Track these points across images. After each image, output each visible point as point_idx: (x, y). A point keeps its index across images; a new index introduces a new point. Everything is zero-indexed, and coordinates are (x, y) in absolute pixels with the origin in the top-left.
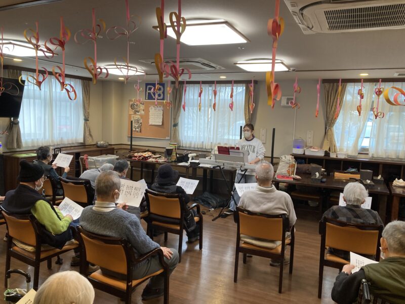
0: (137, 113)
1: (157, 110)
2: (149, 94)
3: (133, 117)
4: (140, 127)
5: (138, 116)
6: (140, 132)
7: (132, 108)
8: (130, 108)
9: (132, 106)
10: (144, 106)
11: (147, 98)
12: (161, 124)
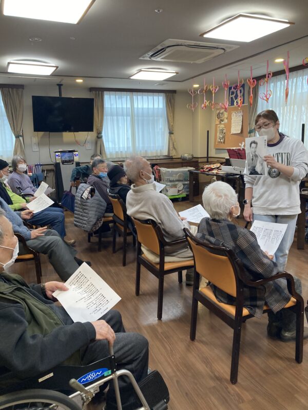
0: (222, 123)
1: (238, 116)
2: (232, 98)
4: (224, 137)
8: (217, 118)
9: (218, 116)
10: (227, 113)
11: (230, 104)
12: (239, 132)
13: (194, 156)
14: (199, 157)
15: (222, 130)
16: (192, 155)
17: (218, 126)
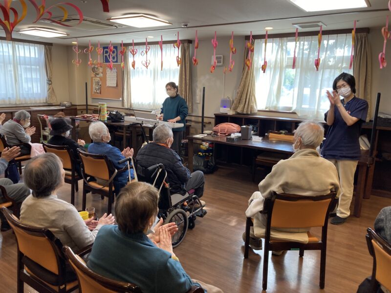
0: (97, 76)
1: (112, 73)
2: (106, 56)
4: (100, 89)
5: (98, 79)
6: (100, 93)
8: (92, 71)
10: (102, 68)
11: (104, 61)
12: (115, 85)
15: (98, 82)
16: (71, 103)
17: (94, 78)
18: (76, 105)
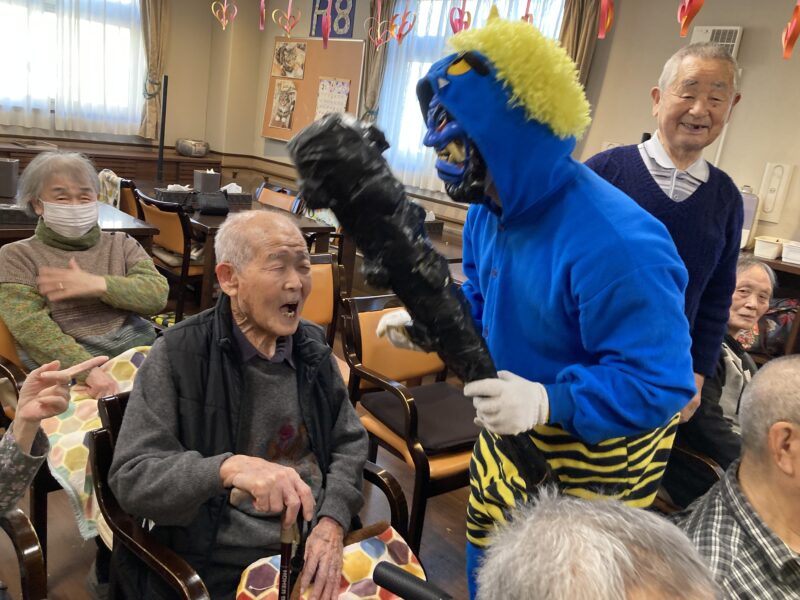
0: (289, 75)
2: (320, 17)
3: (280, 85)
4: (290, 113)
5: (290, 83)
6: (289, 127)
7: (278, 60)
8: (275, 61)
9: (280, 55)
10: (304, 54)
11: (313, 33)
13: (212, 149)
14: (224, 151)
15: (288, 94)
16: (207, 145)
17: (278, 81)
18: (221, 154)
